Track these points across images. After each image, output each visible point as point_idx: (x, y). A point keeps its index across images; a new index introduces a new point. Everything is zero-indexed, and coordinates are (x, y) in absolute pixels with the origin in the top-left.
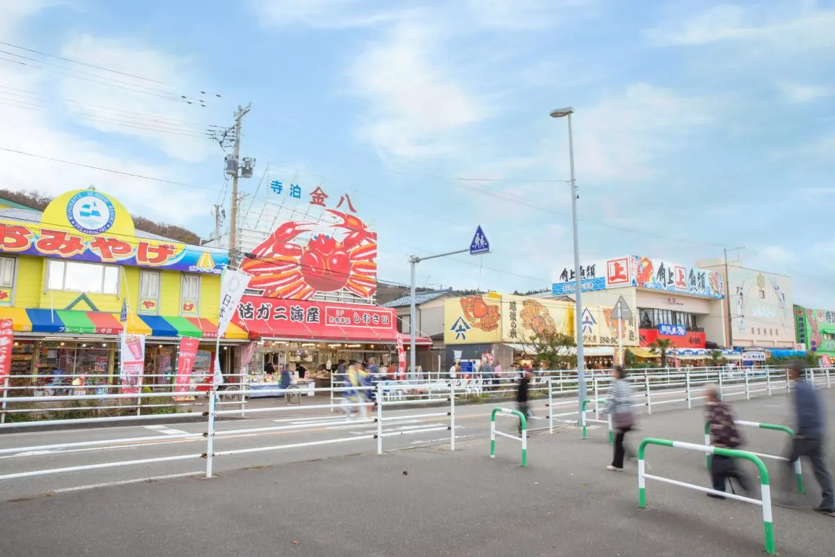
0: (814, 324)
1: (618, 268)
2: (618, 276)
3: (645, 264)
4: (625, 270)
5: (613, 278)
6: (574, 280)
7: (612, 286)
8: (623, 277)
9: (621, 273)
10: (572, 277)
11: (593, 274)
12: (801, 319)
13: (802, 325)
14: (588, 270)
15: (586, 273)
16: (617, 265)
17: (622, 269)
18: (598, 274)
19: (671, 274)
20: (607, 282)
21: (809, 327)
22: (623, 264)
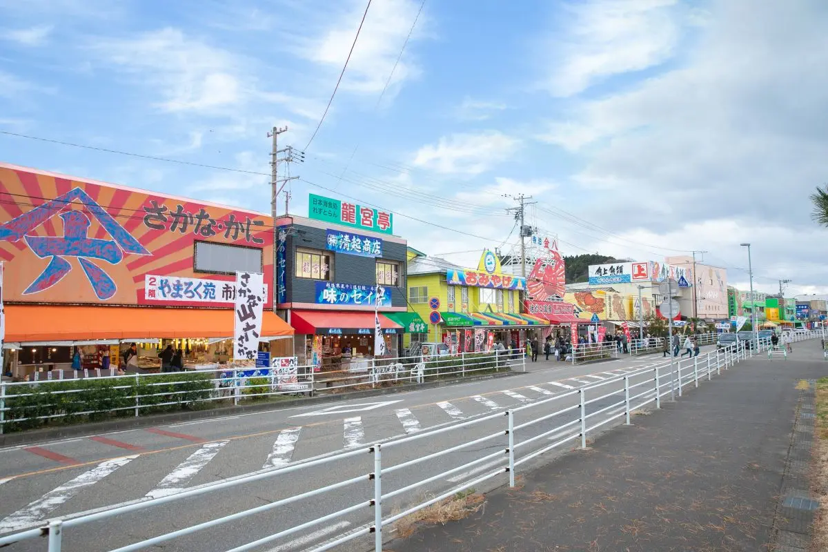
0: (740, 302)
1: (640, 269)
2: (640, 274)
3: (656, 266)
4: (645, 269)
5: (636, 275)
6: (606, 275)
7: (636, 280)
8: (644, 275)
9: (642, 272)
10: (605, 273)
11: (621, 272)
12: (732, 298)
13: (732, 303)
14: (617, 269)
15: (616, 271)
16: (639, 267)
17: (643, 270)
18: (625, 272)
19: (668, 272)
20: (631, 278)
21: (737, 304)
22: (644, 267)
